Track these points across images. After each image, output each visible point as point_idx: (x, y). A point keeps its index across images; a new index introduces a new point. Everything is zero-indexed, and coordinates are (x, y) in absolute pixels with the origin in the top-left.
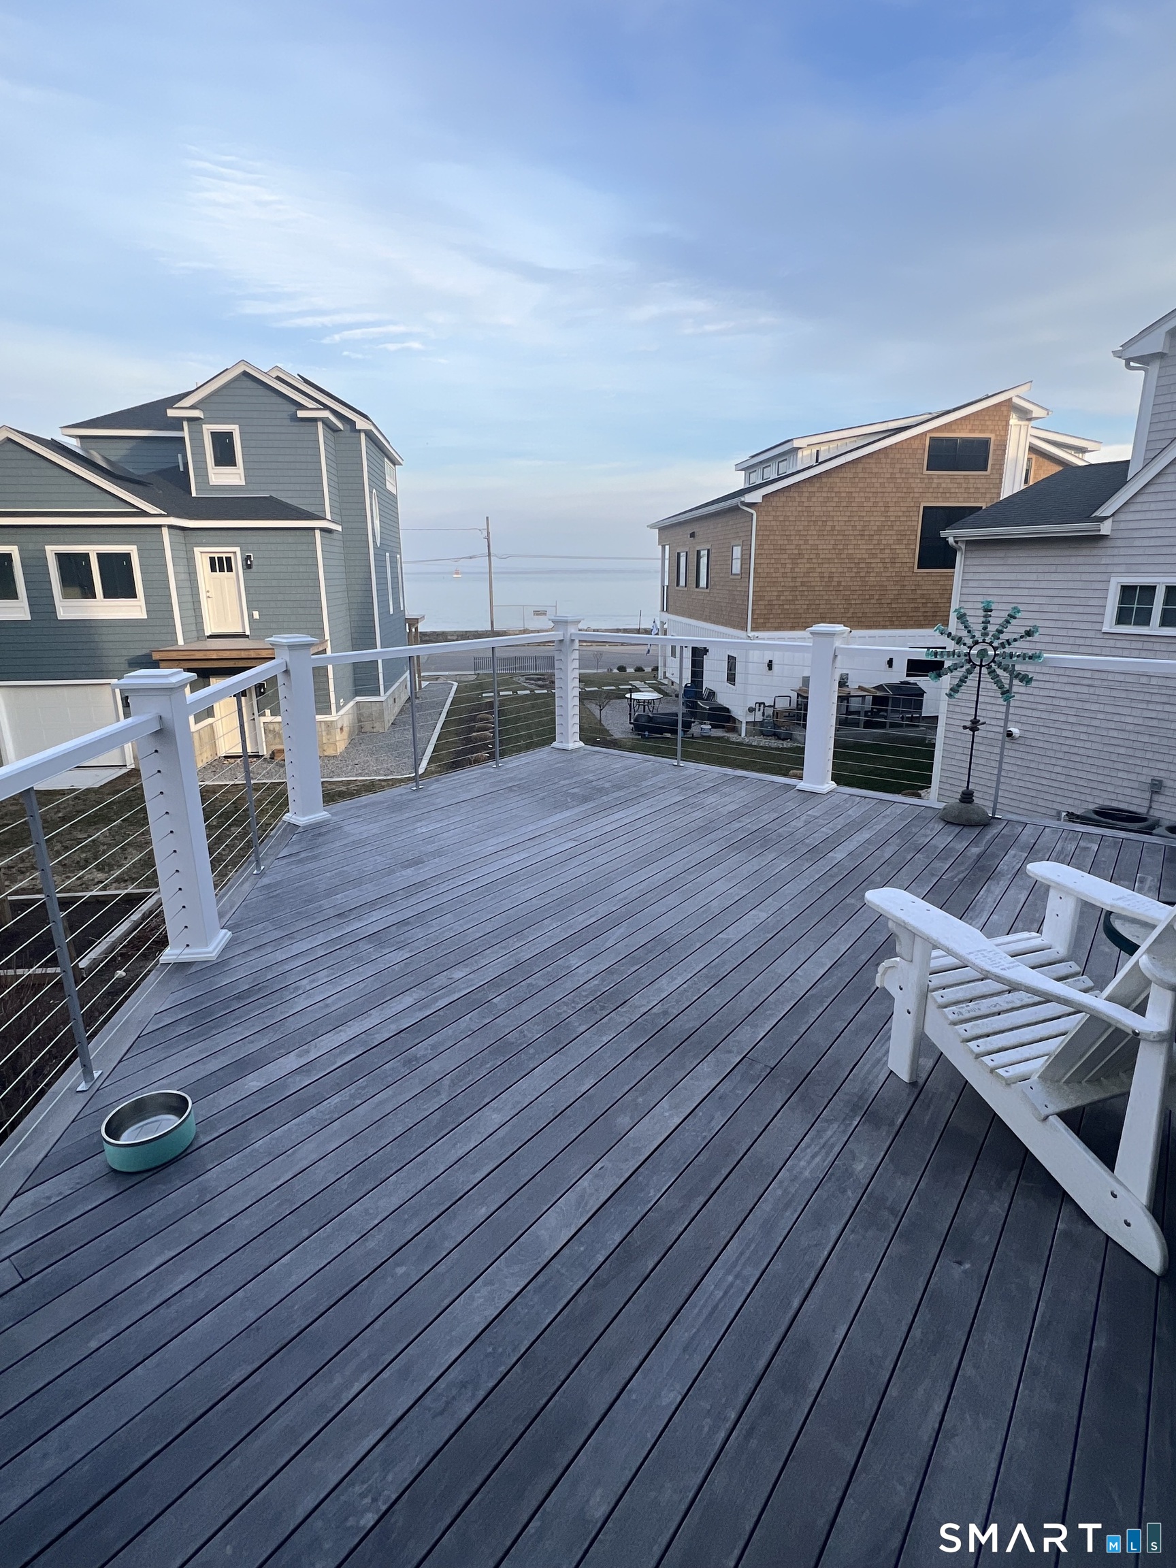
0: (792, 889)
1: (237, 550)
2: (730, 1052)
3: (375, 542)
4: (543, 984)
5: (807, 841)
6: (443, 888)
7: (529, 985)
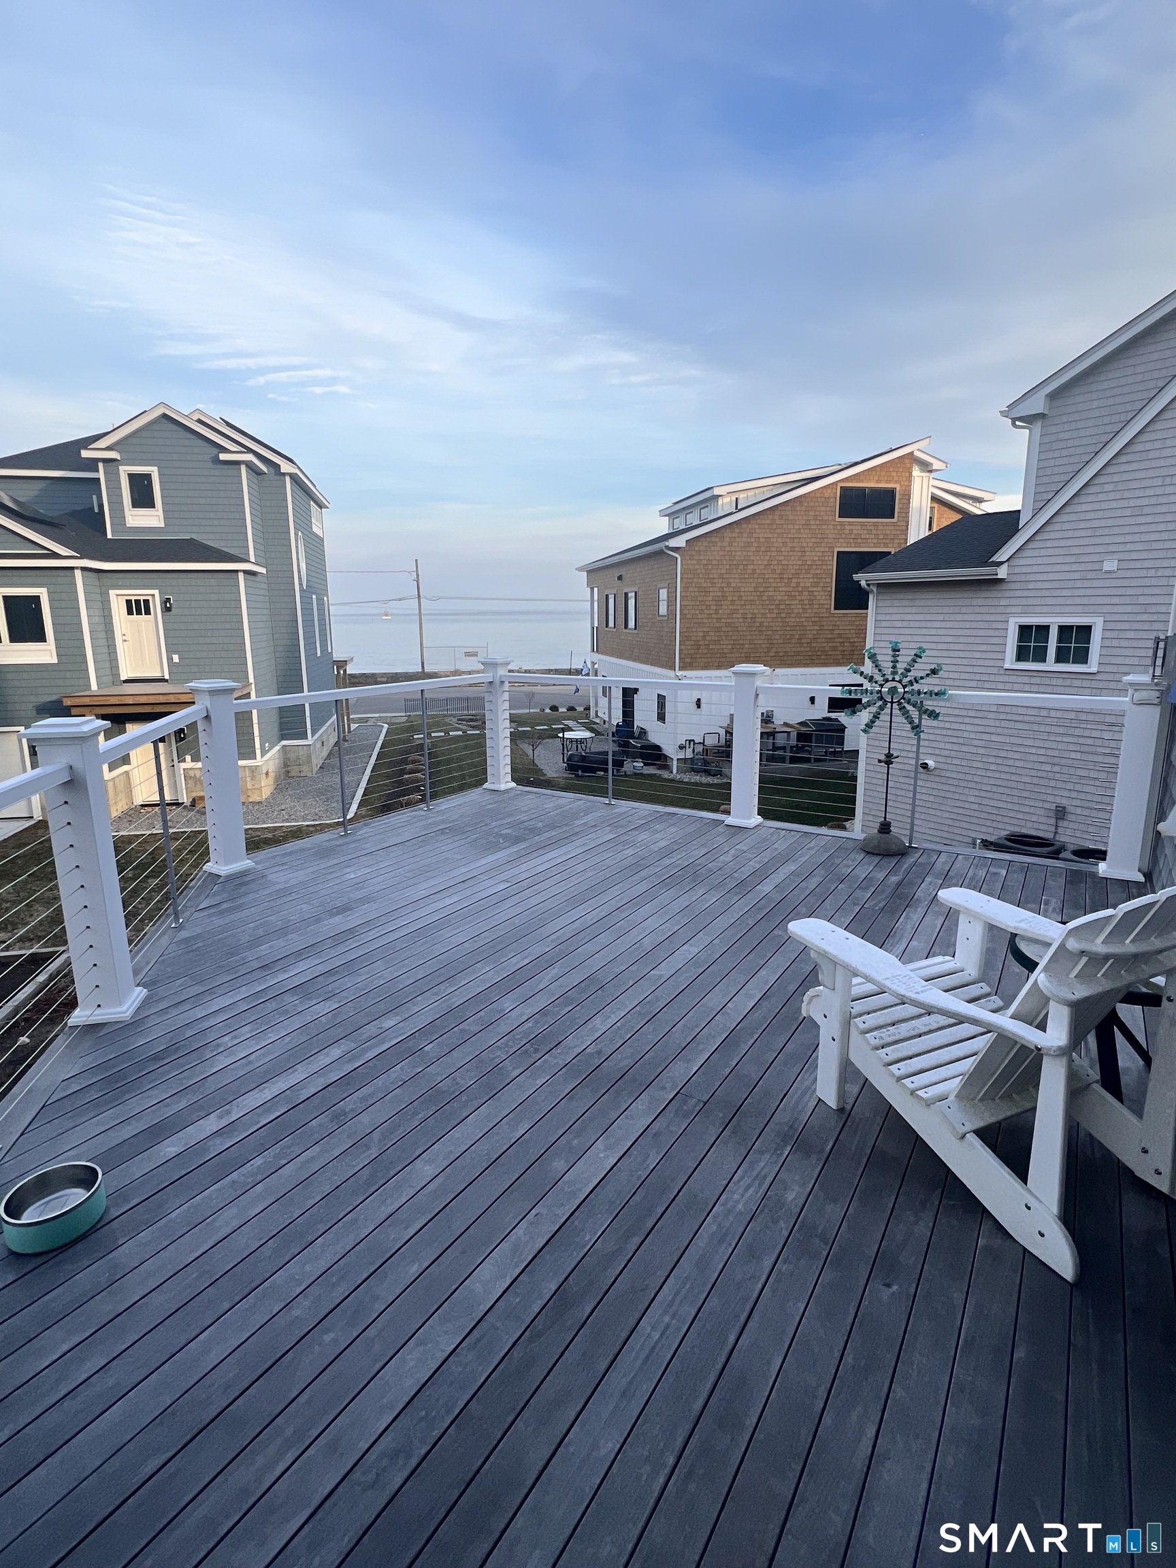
0: (722, 923)
1: (156, 592)
2: (663, 1088)
3: (301, 584)
4: (476, 1029)
5: (735, 875)
6: (372, 934)
7: (462, 1031)
